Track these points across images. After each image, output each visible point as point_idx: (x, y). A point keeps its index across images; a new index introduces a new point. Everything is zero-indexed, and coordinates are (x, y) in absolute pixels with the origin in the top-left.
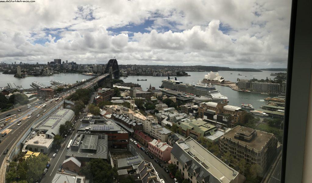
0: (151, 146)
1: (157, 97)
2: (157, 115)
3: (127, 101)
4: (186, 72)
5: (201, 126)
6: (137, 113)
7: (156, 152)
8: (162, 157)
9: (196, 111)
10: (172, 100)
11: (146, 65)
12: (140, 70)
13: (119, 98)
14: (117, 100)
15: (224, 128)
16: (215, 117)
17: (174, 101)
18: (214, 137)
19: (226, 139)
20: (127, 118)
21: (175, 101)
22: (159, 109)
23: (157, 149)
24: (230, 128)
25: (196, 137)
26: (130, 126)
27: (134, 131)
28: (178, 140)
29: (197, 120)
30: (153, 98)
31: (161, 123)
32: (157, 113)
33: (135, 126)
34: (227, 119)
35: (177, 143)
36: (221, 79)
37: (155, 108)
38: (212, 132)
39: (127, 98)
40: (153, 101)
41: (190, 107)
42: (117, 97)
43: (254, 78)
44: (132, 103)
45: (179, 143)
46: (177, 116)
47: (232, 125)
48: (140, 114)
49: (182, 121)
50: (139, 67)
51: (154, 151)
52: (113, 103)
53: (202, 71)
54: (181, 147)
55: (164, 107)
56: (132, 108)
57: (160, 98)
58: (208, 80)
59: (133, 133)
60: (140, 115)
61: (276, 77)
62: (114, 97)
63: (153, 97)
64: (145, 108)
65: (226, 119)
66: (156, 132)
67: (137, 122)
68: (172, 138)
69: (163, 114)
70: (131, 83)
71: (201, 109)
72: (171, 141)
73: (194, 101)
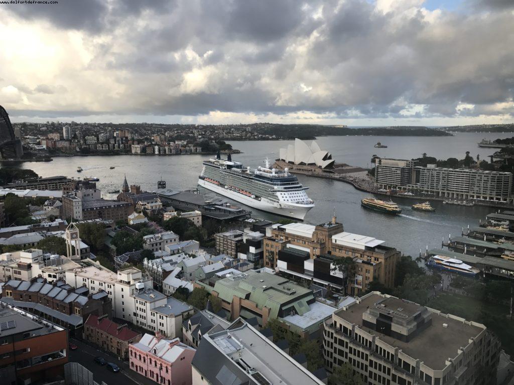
0: (138, 353)
1: (146, 214)
2: (150, 265)
3: (54, 233)
4: (227, 142)
5: (271, 288)
6: (89, 265)
7: (152, 368)
8: (169, 381)
9: (256, 249)
10: (191, 219)
11: (108, 122)
12: (91, 139)
13: (25, 227)
14: (17, 236)
15: (334, 296)
16: (309, 265)
17: (196, 223)
18: (308, 319)
19: (341, 325)
20: (59, 284)
21: (198, 222)
22: (155, 247)
23: (153, 360)
24: (352, 295)
25: (258, 318)
26: (71, 308)
27: (84, 322)
28: (210, 328)
29: (259, 272)
30: (136, 218)
31: (161, 287)
32: (148, 260)
33: (86, 304)
34: (344, 271)
35: (206, 336)
36: (325, 159)
37: (144, 245)
38: (301, 305)
39: (54, 224)
40: (137, 227)
41: (239, 238)
42: (18, 225)
43: (425, 154)
44: (72, 238)
45: (212, 338)
46: (205, 264)
47: (359, 289)
48: (100, 269)
49: (219, 277)
50: (88, 130)
51: (145, 367)
52: (5, 246)
53: (273, 139)
54: (217, 347)
55: (169, 241)
56: (74, 254)
57: (156, 217)
58: (289, 162)
59: (81, 328)
60: (98, 271)
61: (499, 150)
62: (8, 226)
63: (136, 215)
64: (113, 247)
65: (340, 270)
66: (149, 312)
67: (91, 291)
68: (193, 324)
69: (167, 262)
70: (65, 178)
71: (270, 242)
72: (190, 332)
73: (251, 221)
